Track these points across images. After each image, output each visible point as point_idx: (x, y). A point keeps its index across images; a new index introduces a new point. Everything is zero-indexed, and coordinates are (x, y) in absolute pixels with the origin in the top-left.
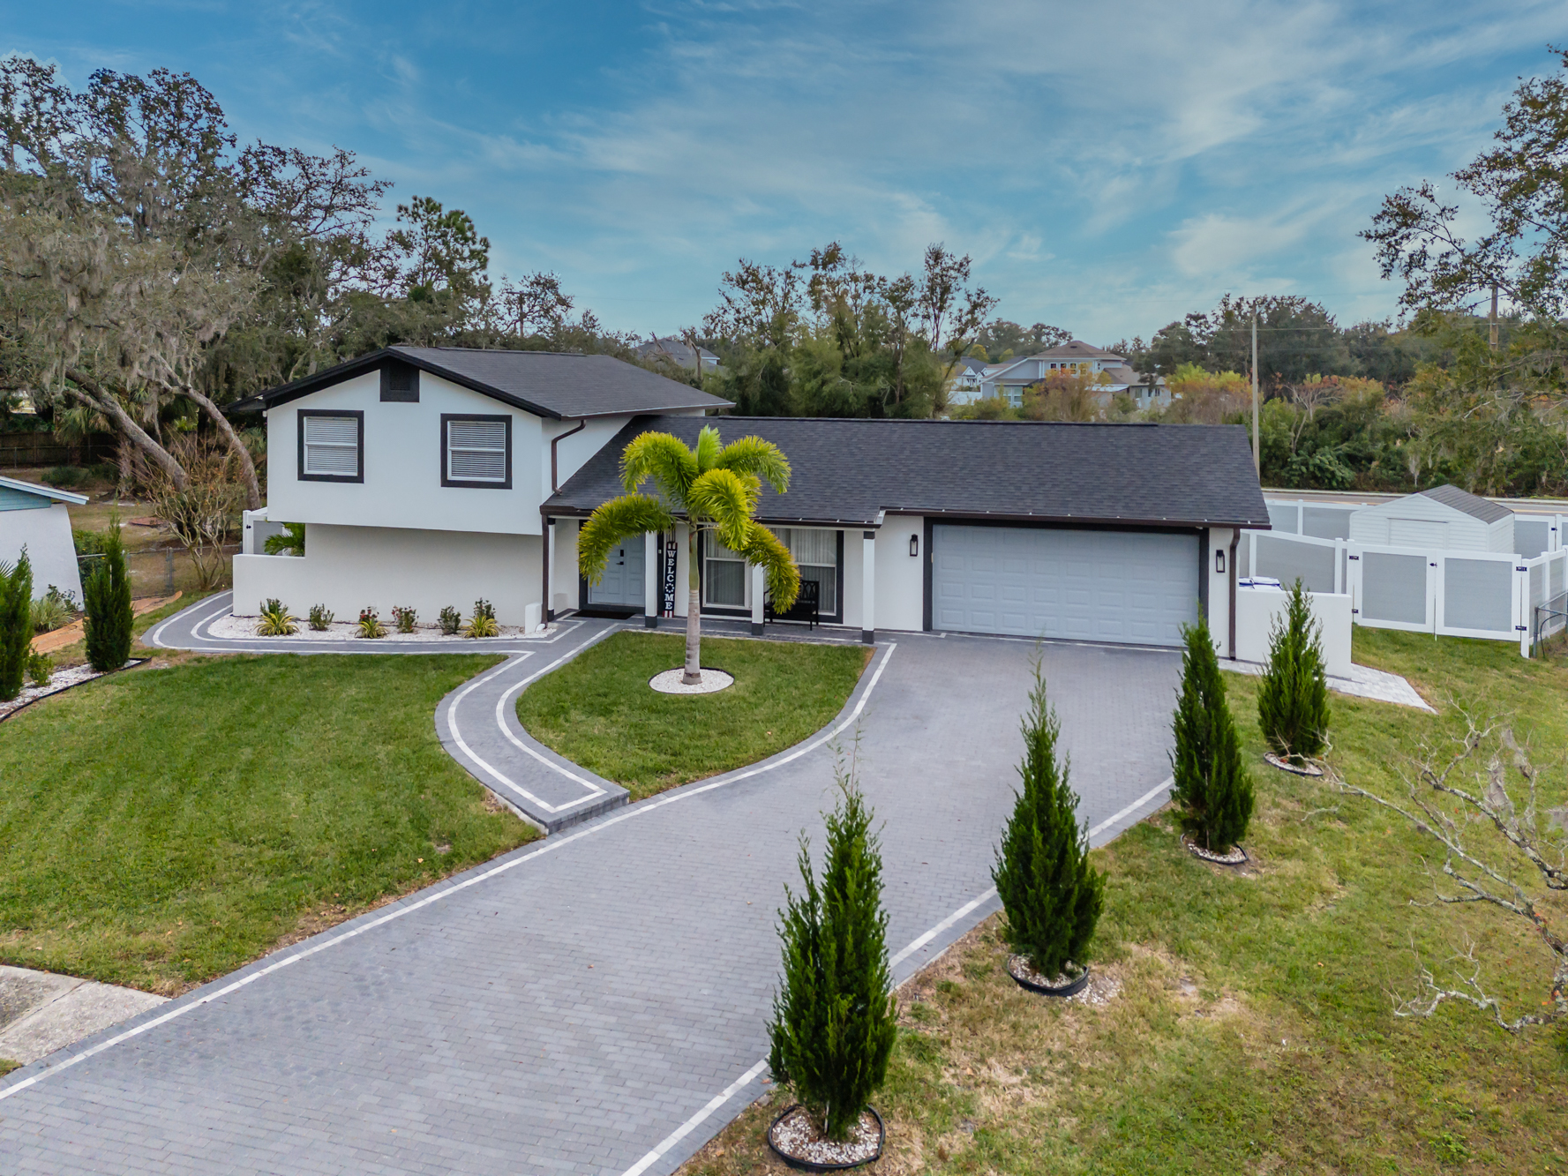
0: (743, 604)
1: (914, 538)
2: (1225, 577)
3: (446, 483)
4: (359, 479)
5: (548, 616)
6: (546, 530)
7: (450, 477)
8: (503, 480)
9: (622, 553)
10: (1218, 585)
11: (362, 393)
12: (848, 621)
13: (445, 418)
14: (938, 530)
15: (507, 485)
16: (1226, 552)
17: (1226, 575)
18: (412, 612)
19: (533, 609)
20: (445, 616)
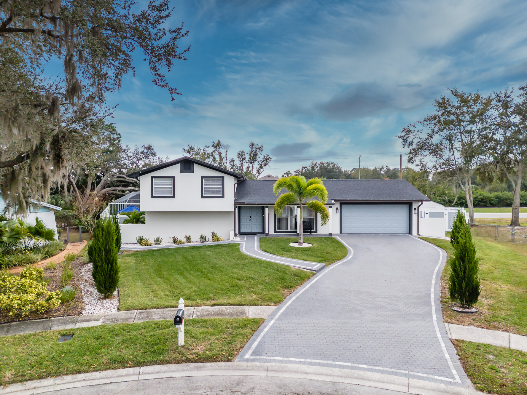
0: (288, 229)
1: (337, 208)
3: (203, 197)
4: (173, 197)
5: (235, 235)
6: (235, 209)
7: (204, 195)
8: (222, 195)
9: (251, 217)
10: (414, 217)
11: (175, 171)
12: (318, 233)
13: (203, 178)
14: (343, 206)
15: (223, 197)
16: (417, 208)
17: (417, 214)
18: (190, 237)
19: (232, 233)
20: (202, 237)
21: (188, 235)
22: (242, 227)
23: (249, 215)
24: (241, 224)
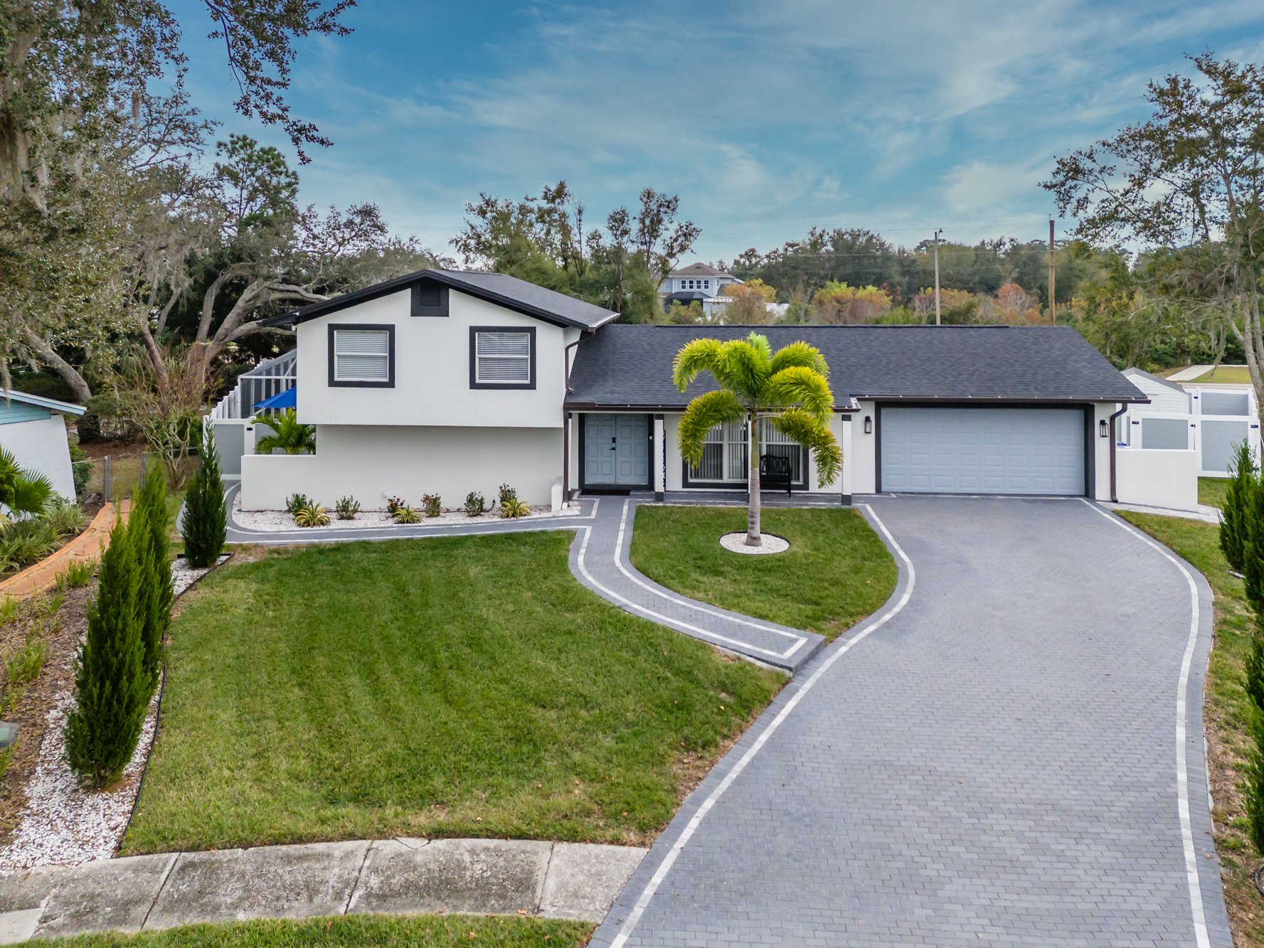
0: (721, 477)
1: (868, 419)
2: (1107, 441)
3: (474, 385)
4: (391, 384)
5: (568, 496)
6: (566, 423)
7: (478, 381)
8: (528, 382)
9: (614, 440)
10: (1101, 447)
11: (395, 310)
12: (811, 490)
13: (473, 330)
14: (884, 411)
15: (532, 386)
16: (1107, 421)
17: (1108, 439)
18: (438, 499)
19: (557, 490)
20: (471, 500)
21: (431, 493)
22: (590, 468)
23: (608, 435)
24: (587, 459)
